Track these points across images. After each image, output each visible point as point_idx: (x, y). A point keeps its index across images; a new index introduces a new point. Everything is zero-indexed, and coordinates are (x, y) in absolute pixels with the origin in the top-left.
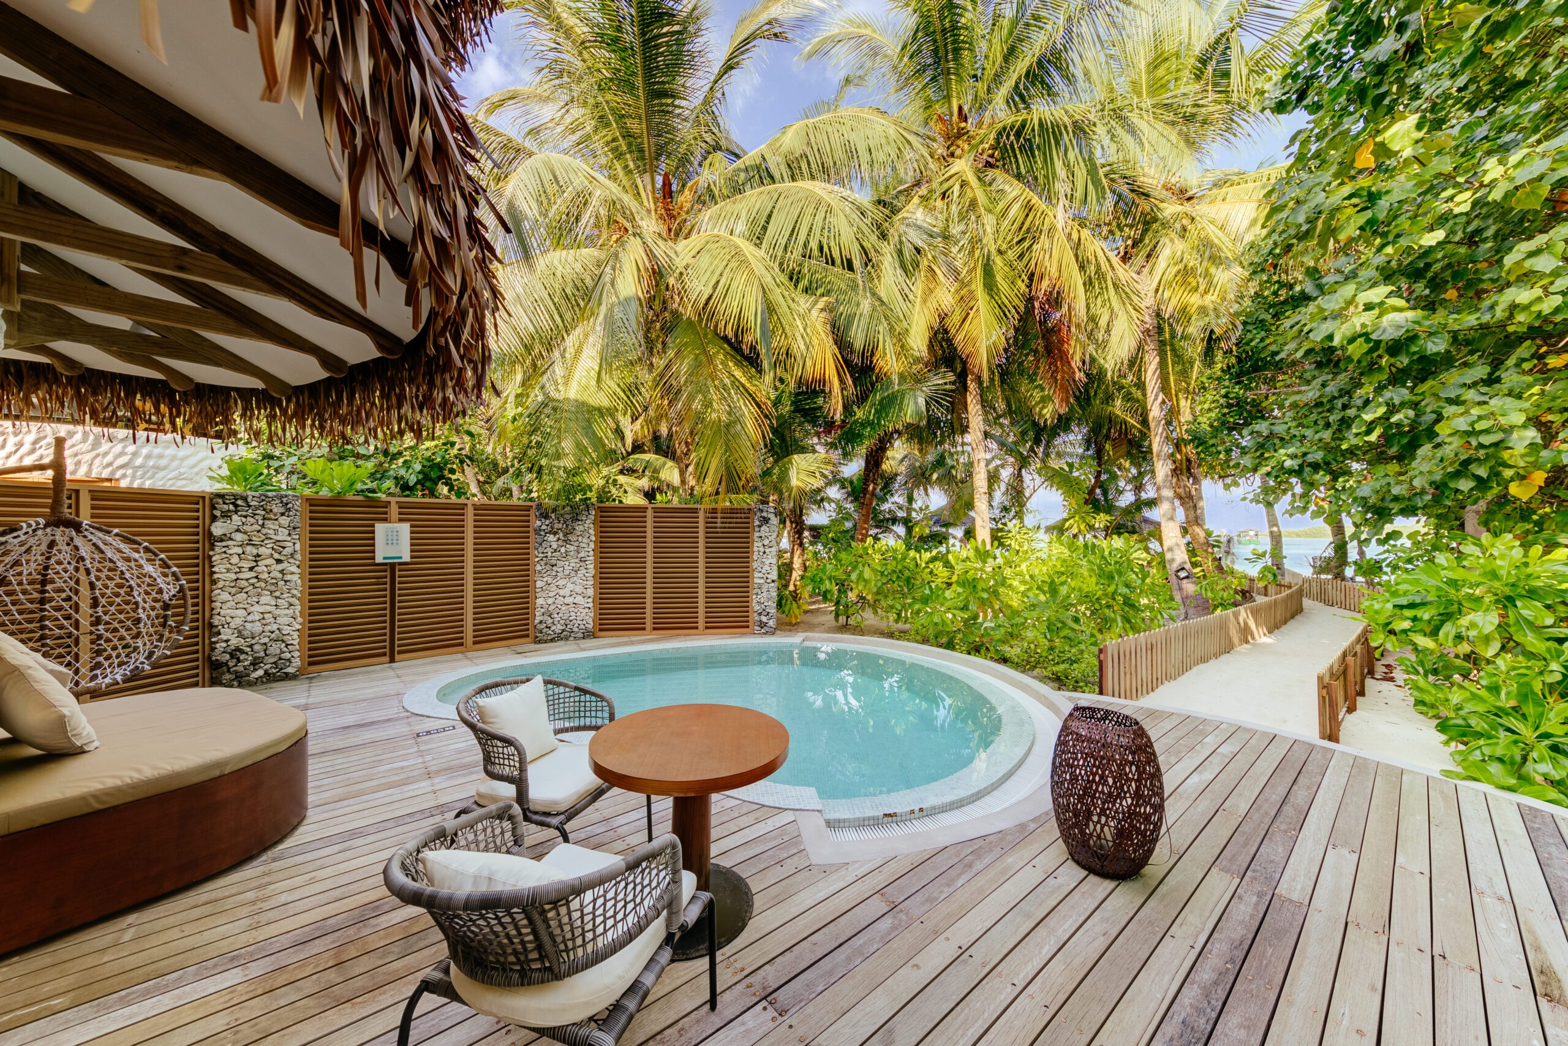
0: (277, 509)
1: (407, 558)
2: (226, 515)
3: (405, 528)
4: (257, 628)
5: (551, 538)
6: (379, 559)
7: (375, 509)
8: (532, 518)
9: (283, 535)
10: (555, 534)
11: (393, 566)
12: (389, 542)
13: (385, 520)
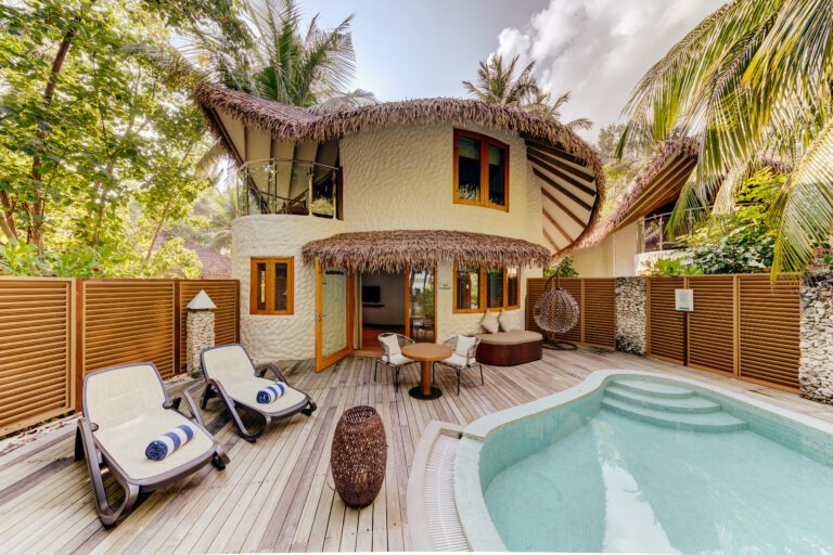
0: (636, 283)
1: (691, 309)
2: (620, 285)
3: (691, 292)
4: (629, 330)
5: (818, 304)
6: (677, 308)
7: (678, 282)
8: (801, 286)
9: (637, 293)
10: (823, 300)
11: (686, 312)
12: (682, 299)
13: (682, 287)
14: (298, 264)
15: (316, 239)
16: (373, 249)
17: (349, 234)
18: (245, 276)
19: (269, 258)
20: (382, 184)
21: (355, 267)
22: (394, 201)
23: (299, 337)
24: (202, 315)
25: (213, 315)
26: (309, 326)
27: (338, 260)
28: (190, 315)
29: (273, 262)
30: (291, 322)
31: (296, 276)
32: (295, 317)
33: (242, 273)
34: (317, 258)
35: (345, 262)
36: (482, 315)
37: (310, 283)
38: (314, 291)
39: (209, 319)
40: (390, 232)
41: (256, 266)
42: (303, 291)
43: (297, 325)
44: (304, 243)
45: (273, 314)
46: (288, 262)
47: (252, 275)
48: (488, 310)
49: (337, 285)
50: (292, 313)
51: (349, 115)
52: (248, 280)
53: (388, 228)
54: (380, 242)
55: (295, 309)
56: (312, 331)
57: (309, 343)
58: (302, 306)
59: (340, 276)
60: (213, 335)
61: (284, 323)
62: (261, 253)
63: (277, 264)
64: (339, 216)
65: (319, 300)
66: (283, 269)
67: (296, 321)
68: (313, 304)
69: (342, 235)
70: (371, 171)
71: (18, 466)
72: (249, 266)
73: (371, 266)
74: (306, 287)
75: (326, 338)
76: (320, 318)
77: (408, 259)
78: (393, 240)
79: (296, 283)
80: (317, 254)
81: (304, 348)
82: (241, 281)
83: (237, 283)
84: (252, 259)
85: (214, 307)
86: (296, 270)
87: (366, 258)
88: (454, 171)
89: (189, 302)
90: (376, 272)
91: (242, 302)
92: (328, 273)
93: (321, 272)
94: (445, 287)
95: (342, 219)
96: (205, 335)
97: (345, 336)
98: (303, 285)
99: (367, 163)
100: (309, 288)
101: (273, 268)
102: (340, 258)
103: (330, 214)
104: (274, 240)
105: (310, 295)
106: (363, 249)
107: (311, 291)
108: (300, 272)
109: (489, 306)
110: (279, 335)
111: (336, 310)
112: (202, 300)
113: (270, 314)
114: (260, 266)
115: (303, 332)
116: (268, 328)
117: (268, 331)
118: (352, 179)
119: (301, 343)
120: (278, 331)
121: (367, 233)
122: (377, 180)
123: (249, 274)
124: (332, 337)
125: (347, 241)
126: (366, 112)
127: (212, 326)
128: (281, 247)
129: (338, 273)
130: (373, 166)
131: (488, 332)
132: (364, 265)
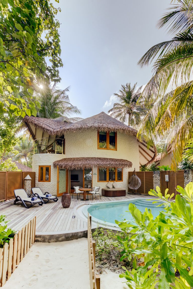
0: (157, 173)
3: (168, 176)
6: (166, 181)
7: (166, 172)
8: (184, 173)
9: (158, 176)
13: (166, 174)
14: (52, 167)
15: (57, 160)
16: (72, 164)
17: (67, 158)
18: (37, 171)
19: (44, 166)
20: (77, 144)
21: (68, 168)
22: (80, 149)
23: (52, 188)
24: (28, 181)
25: (31, 181)
26: (55, 185)
27: (63, 166)
28: (25, 181)
29: (45, 167)
30: (50, 184)
31: (51, 171)
32: (51, 183)
33: (36, 170)
34: (58, 166)
35: (65, 167)
36: (107, 183)
37: (55, 173)
38: (57, 175)
39: (30, 182)
40: (78, 158)
41: (40, 168)
42: (53, 175)
43: (51, 185)
44: (54, 162)
45: (45, 182)
46: (49, 167)
47: (39, 171)
48: (109, 182)
49: (63, 173)
50: (50, 181)
51: (66, 130)
52: (38, 172)
53: (78, 157)
54: (75, 162)
55: (51, 180)
56: (56, 187)
57: (55, 190)
58: (53, 180)
59: (64, 171)
60: (31, 187)
61: (48, 184)
62: (42, 164)
63: (46, 167)
64: (64, 153)
65: (58, 177)
66: (48, 169)
67: (51, 184)
68: (56, 179)
69: (64, 159)
70: (73, 140)
71: (3, 206)
72: (38, 168)
73: (72, 168)
74: (54, 174)
75: (60, 189)
76: (58, 182)
77: (81, 166)
78: (78, 161)
79: (51, 173)
80: (58, 165)
81: (53, 192)
82: (36, 172)
83: (35, 173)
84: (39, 166)
85: (31, 179)
86: (51, 169)
87: (70, 166)
88: (98, 139)
89: (25, 178)
90: (73, 170)
91: (36, 178)
92: (60, 170)
93: (59, 170)
94: (95, 174)
95: (65, 154)
96: (29, 186)
97: (65, 189)
98: (53, 174)
99: (72, 138)
100: (55, 174)
101: (45, 168)
102: (64, 166)
103: (61, 153)
104: (45, 161)
105: (55, 176)
106: (70, 163)
107: (55, 175)
108: (52, 170)
109: (110, 180)
110: (46, 188)
111: (63, 181)
112: (28, 177)
113: (44, 182)
114: (41, 168)
115: (53, 187)
116: (43, 186)
117: (43, 187)
118: (68, 142)
119: (52, 190)
120: (46, 187)
121: (72, 158)
122: (75, 143)
123: (38, 170)
124: (61, 189)
125: (66, 161)
126: (71, 129)
127: (30, 184)
128: (47, 163)
129: (63, 170)
130: (74, 138)
131: (108, 188)
132: (70, 168)
